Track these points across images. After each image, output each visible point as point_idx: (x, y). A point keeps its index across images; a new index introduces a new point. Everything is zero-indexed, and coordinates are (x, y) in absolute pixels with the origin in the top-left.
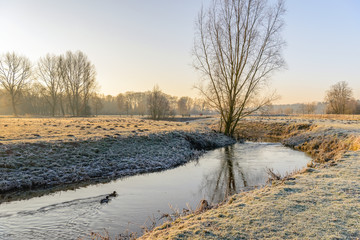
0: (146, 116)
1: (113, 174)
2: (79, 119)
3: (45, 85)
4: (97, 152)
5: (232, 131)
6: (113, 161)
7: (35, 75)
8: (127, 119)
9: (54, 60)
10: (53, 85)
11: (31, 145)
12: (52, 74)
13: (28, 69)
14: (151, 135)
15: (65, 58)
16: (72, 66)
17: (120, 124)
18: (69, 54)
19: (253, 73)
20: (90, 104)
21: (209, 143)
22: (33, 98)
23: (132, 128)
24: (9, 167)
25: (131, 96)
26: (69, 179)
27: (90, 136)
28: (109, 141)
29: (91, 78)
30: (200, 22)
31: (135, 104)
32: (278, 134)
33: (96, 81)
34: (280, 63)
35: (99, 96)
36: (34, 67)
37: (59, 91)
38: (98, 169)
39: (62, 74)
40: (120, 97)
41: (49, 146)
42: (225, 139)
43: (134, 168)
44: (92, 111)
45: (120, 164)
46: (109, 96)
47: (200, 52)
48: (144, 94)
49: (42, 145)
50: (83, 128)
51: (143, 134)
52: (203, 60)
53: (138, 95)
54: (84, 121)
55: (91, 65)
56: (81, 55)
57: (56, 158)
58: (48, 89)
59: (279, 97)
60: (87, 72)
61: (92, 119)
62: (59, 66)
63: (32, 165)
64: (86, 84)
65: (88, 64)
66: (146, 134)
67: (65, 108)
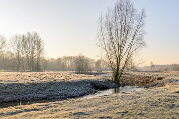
0: (74, 71)
1: (52, 98)
2: (35, 73)
3: (13, 52)
4: (45, 88)
5: (118, 80)
6: (52, 92)
7: (8, 46)
8: (62, 73)
9: (19, 37)
10: (19, 52)
11: (16, 84)
12: (18, 46)
13: (4, 43)
14: (72, 81)
15: (26, 36)
16: (31, 40)
17: (57, 76)
18: (29, 33)
19: (129, 49)
20: (41, 64)
21: (104, 86)
22: (6, 60)
23: (63, 77)
24: (8, 93)
25: (66, 58)
26: (33, 99)
27: (41, 81)
28: (51, 84)
29: (41, 48)
30: (101, 22)
31: (68, 64)
32: (147, 83)
33: (45, 50)
34: (143, 44)
35: (46, 59)
36: (8, 41)
37: (22, 56)
38: (45, 95)
39: (24, 46)
40: (59, 59)
41: (24, 85)
42: (114, 84)
43: (62, 95)
44: (42, 68)
45: (55, 94)
46: (52, 59)
47: (100, 37)
48: (74, 57)
49: (20, 84)
50: (38, 77)
51: (68, 81)
52: (102, 41)
53: (71, 58)
54: (38, 74)
55: (42, 40)
56: (36, 34)
57: (27, 90)
58: (15, 55)
59: (144, 62)
60: (39, 44)
61: (41, 73)
62: (23, 41)
63: (17, 92)
64: (38, 51)
65: (40, 40)
66: (69, 81)
67: (25, 66)
